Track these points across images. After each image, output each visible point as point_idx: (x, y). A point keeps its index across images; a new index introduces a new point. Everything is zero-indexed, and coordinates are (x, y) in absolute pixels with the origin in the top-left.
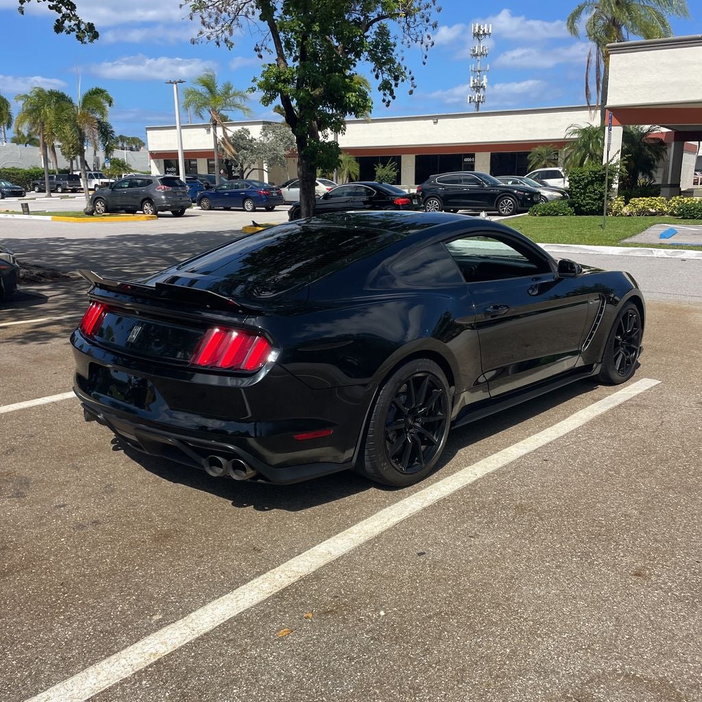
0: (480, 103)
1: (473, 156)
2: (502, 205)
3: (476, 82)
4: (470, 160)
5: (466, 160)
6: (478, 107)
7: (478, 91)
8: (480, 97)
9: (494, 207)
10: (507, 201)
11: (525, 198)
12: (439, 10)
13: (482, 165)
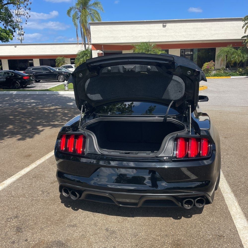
0: (22, 40)
1: (32, 60)
2: (59, 78)
3: (19, 32)
4: (31, 61)
5: (30, 61)
6: (21, 41)
7: (20, 36)
8: (22, 38)
9: (56, 79)
10: (61, 77)
11: (67, 75)
12: (31, 3)
13: (36, 63)
